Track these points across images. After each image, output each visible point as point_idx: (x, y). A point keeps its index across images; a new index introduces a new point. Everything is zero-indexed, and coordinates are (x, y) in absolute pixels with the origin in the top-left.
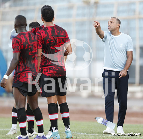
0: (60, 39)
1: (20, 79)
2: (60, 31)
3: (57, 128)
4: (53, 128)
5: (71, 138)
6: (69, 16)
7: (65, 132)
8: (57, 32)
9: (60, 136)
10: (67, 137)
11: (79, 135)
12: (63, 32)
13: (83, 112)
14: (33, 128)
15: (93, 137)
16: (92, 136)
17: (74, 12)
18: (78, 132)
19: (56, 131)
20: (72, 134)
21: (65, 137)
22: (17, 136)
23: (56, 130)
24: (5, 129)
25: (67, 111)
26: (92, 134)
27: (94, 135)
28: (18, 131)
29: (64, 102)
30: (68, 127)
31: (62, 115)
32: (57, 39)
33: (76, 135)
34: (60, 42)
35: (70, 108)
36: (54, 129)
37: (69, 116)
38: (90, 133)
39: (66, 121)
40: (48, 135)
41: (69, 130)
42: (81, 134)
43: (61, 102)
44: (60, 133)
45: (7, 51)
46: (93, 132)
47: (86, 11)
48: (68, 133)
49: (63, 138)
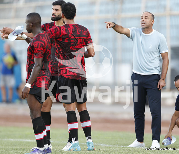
0: (82, 39)
1: (37, 84)
2: (82, 30)
3: (77, 139)
4: (72, 139)
5: (93, 150)
6: (91, 13)
7: (86, 143)
8: (79, 31)
9: (81, 147)
10: (89, 148)
11: (102, 147)
12: (85, 31)
13: (107, 121)
14: (50, 139)
15: (117, 149)
16: (116, 147)
17: (96, 8)
18: (101, 144)
19: (76, 142)
20: (94, 145)
21: (86, 149)
22: (32, 147)
23: (76, 140)
24: (18, 140)
25: (88, 119)
26: (117, 145)
27: (119, 146)
28: (34, 142)
29: (84, 109)
30: (90, 138)
31: (83, 125)
32: (78, 39)
33: (99, 146)
34: (81, 43)
35: (91, 116)
36: (74, 140)
37: (90, 125)
38: (115, 145)
39: (87, 131)
40: (67, 146)
41: (90, 141)
42: (105, 145)
43: (81, 109)
44: (81, 145)
45: (21, 52)
46: (117, 144)
47: (110, 7)
48: (90, 144)
49: (84, 150)
